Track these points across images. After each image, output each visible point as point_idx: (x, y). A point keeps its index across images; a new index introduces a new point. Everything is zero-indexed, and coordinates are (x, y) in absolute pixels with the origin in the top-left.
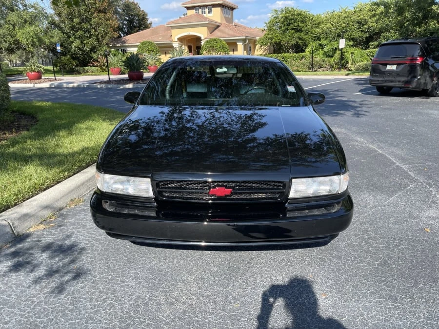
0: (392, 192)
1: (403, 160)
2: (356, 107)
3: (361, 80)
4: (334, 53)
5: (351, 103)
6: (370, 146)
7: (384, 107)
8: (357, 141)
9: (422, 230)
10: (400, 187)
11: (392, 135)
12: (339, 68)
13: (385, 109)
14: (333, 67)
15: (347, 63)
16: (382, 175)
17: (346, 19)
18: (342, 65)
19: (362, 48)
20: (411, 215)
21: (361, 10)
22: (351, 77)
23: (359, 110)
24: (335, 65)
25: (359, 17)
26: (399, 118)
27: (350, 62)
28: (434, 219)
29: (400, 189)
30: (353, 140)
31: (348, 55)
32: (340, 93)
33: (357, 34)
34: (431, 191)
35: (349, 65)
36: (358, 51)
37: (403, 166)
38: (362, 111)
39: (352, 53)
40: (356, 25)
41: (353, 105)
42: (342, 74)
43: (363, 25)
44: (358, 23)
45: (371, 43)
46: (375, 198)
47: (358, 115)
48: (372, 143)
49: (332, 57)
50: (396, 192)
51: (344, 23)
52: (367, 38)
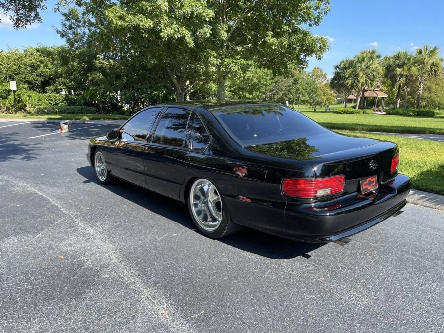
0: (40, 230)
1: (60, 198)
2: (29, 150)
3: (39, 123)
4: (9, 95)
5: (24, 146)
6: (32, 189)
7: (56, 150)
8: (18, 187)
9: (57, 258)
10: (48, 224)
11: (56, 176)
12: (16, 111)
13: (57, 152)
14: (9, 109)
15: (25, 106)
16: (33, 216)
17: (17, 61)
18: (19, 107)
19: (40, 92)
20: (51, 248)
21: (31, 54)
22: (29, 120)
23: (31, 154)
24: (11, 107)
25: (30, 60)
26: (68, 159)
27: (27, 105)
28: (70, 245)
29: (47, 226)
30: (14, 186)
31: (24, 97)
32: (14, 137)
33: (31, 78)
34: (76, 222)
35: (28, 108)
36: (35, 95)
37: (58, 204)
38: (33, 154)
39: (29, 96)
40: (29, 68)
41: (25, 148)
42: (18, 117)
43: (36, 69)
44: (31, 66)
45: (48, 88)
46: (20, 241)
47: (28, 158)
48: (35, 186)
49: (6, 98)
50: (43, 229)
51: (15, 65)
52: (42, 82)
